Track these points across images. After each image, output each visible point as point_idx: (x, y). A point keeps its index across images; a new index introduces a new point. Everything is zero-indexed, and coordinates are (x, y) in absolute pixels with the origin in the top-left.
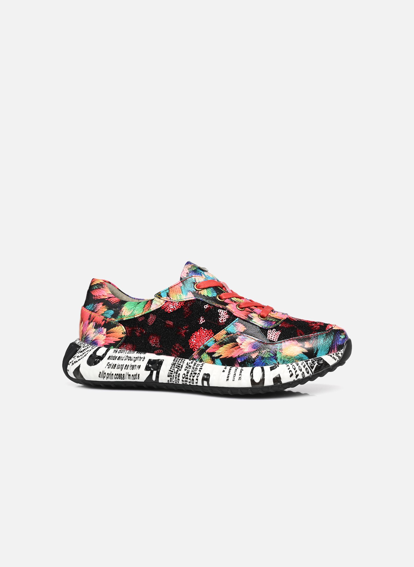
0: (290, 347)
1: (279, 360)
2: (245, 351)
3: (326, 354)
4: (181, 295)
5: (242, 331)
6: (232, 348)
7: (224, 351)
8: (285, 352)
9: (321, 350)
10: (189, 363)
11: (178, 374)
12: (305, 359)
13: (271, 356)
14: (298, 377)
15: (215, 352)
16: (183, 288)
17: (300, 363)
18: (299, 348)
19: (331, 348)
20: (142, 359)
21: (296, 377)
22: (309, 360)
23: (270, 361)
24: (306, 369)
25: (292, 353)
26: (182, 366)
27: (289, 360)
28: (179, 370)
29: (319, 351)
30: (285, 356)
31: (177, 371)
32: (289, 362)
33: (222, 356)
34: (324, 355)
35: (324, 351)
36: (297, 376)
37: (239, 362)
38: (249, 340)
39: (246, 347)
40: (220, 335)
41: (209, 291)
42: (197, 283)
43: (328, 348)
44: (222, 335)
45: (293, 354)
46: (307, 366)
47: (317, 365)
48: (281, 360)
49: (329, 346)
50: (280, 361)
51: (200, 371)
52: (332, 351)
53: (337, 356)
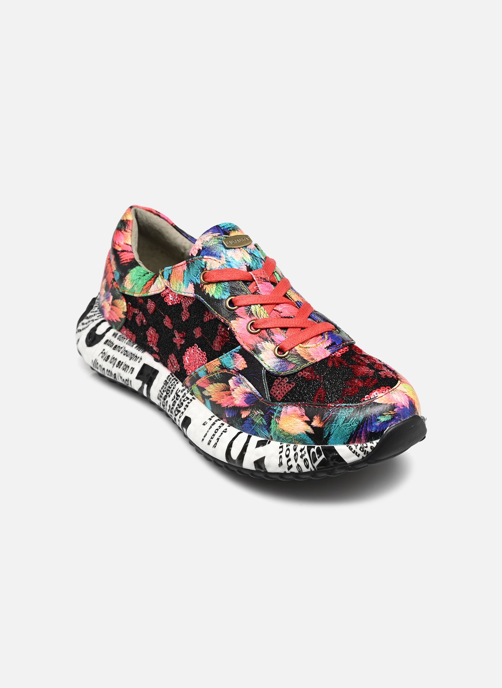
0: (291, 417)
1: (272, 434)
2: (236, 403)
3: (344, 444)
4: (181, 285)
5: (241, 369)
6: (223, 391)
7: (213, 391)
8: (283, 424)
9: (336, 436)
10: (179, 391)
11: (165, 401)
12: (309, 443)
13: (263, 424)
14: (292, 470)
15: (206, 388)
16: (185, 274)
17: (300, 447)
18: (303, 423)
19: (353, 435)
20: (138, 360)
21: (289, 469)
22: (314, 447)
23: (262, 431)
24: (305, 460)
25: (291, 428)
26: (172, 391)
27: (285, 438)
28: (168, 395)
29: (332, 437)
30: (281, 430)
31: (166, 396)
32: (286, 440)
33: (211, 397)
34: (340, 443)
35: (341, 439)
36: (290, 467)
37: (227, 417)
38: (244, 387)
39: (238, 396)
40: (213, 366)
41: (220, 287)
42: (206, 270)
43: (348, 435)
44: (215, 366)
45: (293, 431)
46: (307, 456)
47: (324, 458)
48: (275, 434)
49: (351, 431)
50: (274, 436)
51: (185, 409)
52: (355, 440)
53: (362, 451)
